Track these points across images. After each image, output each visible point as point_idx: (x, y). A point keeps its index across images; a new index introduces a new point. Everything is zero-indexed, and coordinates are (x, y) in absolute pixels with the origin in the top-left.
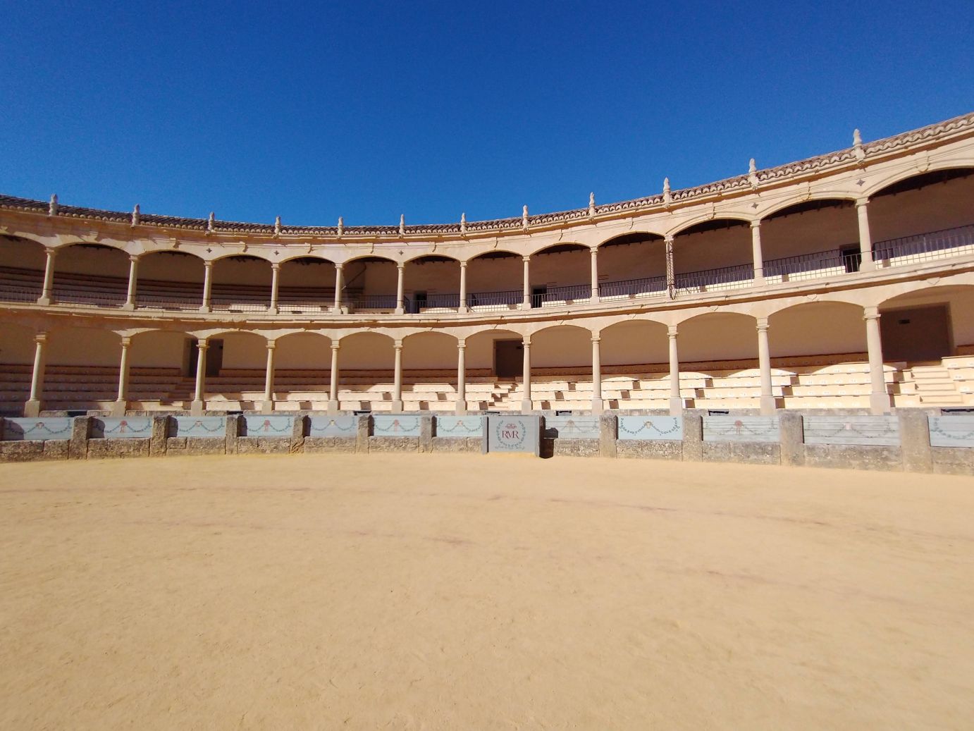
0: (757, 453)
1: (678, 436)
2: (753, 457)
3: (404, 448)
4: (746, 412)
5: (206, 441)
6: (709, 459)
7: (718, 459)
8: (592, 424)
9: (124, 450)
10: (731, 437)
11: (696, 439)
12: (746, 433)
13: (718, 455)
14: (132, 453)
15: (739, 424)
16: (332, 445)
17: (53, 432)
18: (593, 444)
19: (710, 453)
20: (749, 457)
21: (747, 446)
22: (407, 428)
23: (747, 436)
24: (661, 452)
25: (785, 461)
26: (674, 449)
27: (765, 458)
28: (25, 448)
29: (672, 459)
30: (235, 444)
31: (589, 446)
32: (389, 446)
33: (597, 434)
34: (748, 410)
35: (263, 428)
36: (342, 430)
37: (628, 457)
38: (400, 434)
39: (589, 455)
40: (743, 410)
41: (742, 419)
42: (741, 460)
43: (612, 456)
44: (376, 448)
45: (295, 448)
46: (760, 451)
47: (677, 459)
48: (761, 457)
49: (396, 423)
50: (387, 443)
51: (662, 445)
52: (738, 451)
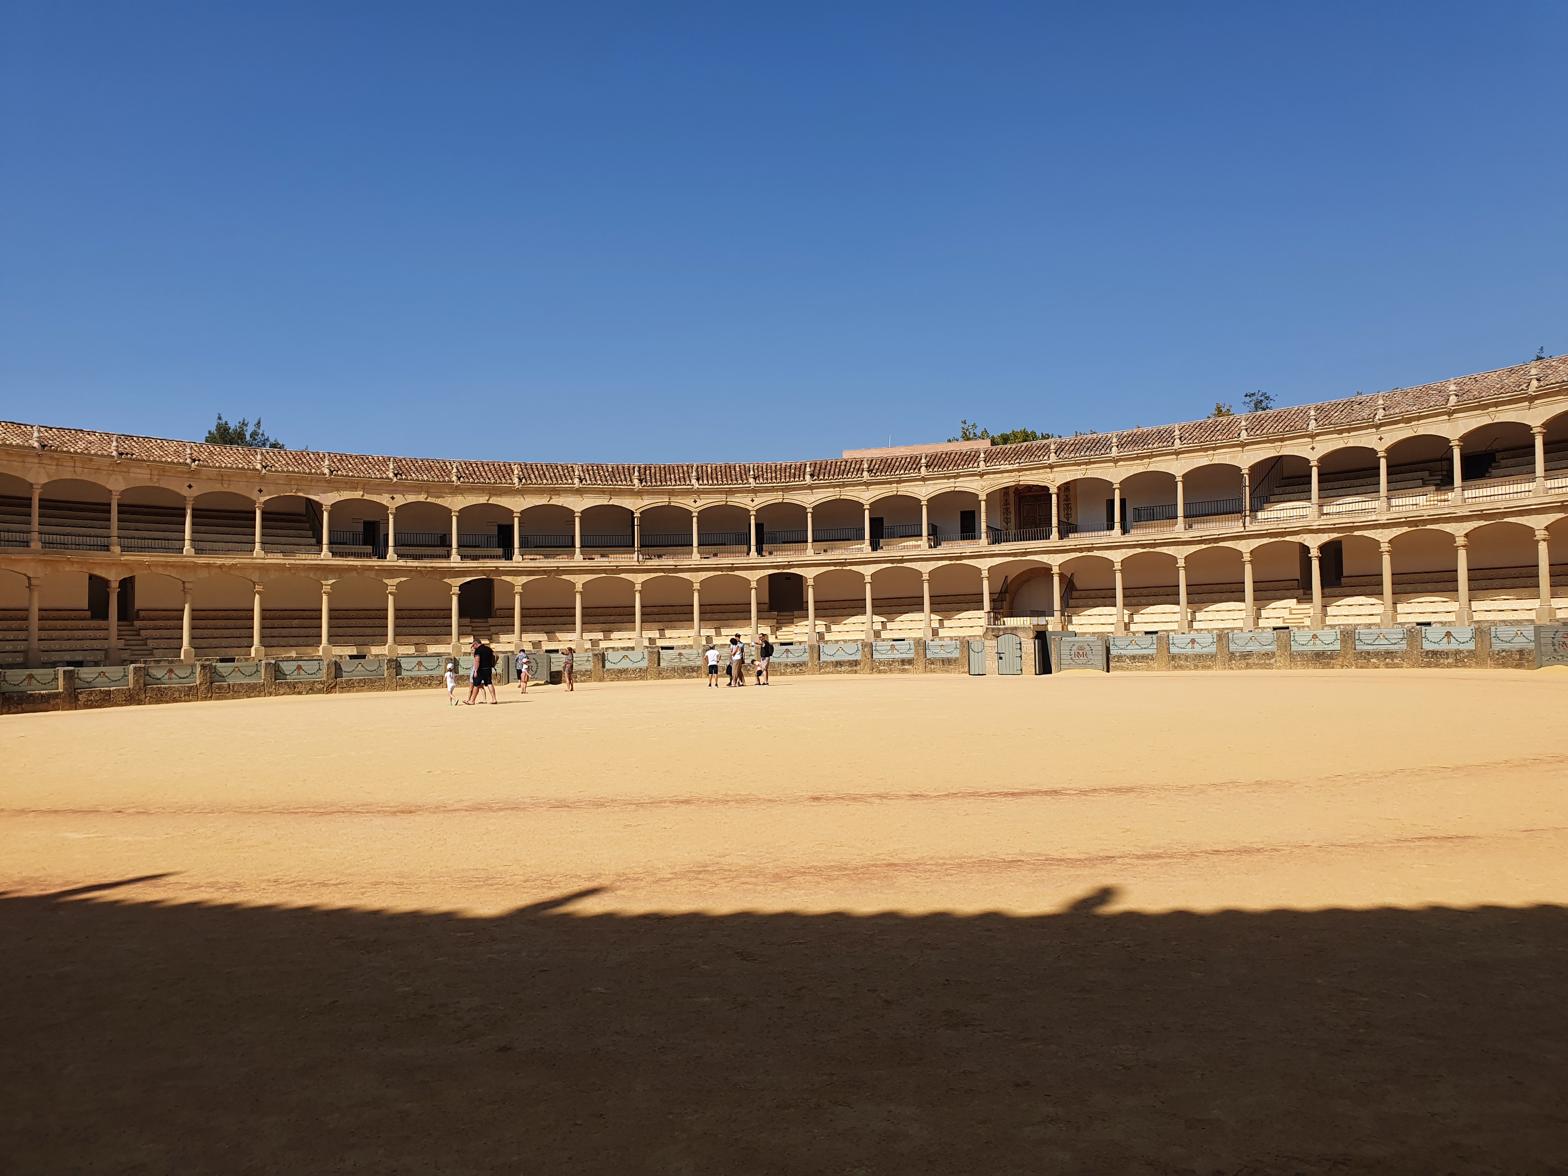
0: (689, 672)
1: (644, 664)
2: (687, 674)
3: (430, 685)
4: (685, 647)
5: (247, 686)
6: (663, 678)
7: (667, 678)
8: (586, 659)
9: (177, 695)
10: (676, 664)
11: (655, 665)
12: (684, 660)
13: (668, 674)
14: (183, 698)
15: (680, 654)
16: (362, 684)
17: (112, 681)
18: (587, 673)
19: (664, 673)
20: (685, 675)
21: (684, 668)
22: (430, 668)
23: (685, 662)
24: (634, 675)
25: (704, 676)
26: (641, 674)
27: (693, 674)
28: (96, 695)
29: (640, 679)
30: (274, 687)
31: (584, 675)
32: (416, 684)
33: (589, 666)
34: (685, 646)
35: (296, 672)
36: (369, 671)
37: (612, 681)
38: (424, 673)
39: (584, 681)
40: (682, 646)
41: (682, 651)
42: (681, 677)
43: (601, 680)
44: (404, 686)
45: (330, 689)
46: (691, 670)
47: (643, 680)
48: (691, 674)
49: (420, 663)
50: (414, 681)
51: (634, 671)
52: (679, 671)
